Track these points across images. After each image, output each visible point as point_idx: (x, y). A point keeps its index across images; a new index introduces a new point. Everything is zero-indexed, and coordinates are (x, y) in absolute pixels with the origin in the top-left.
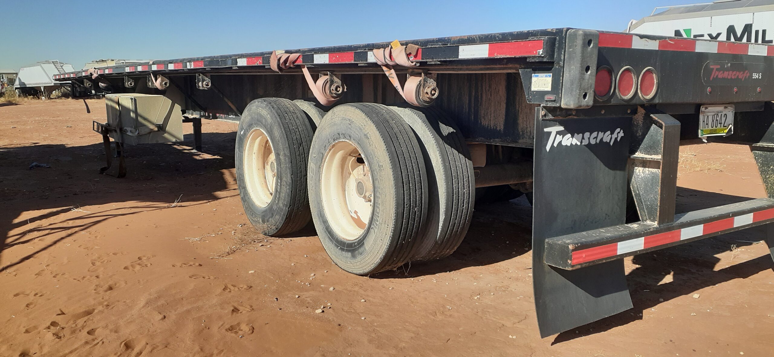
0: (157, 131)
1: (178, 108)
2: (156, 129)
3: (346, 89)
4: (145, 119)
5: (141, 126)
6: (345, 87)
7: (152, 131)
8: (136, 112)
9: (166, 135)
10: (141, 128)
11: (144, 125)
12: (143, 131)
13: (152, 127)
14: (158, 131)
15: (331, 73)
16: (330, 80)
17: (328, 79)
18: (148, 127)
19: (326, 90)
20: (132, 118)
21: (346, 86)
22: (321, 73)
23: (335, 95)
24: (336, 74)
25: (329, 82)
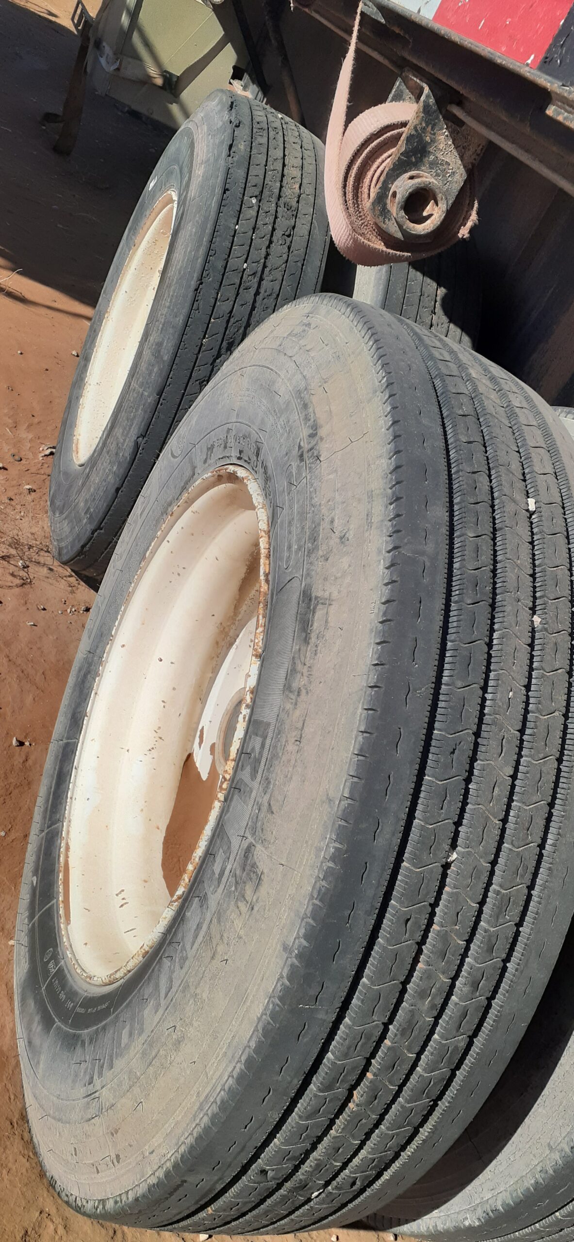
0: (159, 87)
1: (229, 57)
2: (159, 81)
3: (471, 231)
4: (147, 44)
5: (132, 57)
6: (474, 217)
7: (147, 80)
8: (134, 15)
9: (174, 108)
10: (130, 60)
11: (137, 57)
12: (130, 71)
13: (153, 71)
14: (162, 88)
15: (438, 101)
16: (409, 139)
17: (404, 124)
18: (142, 67)
19: (367, 180)
20: (121, 27)
21: (478, 213)
22: (405, 81)
23: (393, 229)
24: (459, 123)
25: (401, 146)
